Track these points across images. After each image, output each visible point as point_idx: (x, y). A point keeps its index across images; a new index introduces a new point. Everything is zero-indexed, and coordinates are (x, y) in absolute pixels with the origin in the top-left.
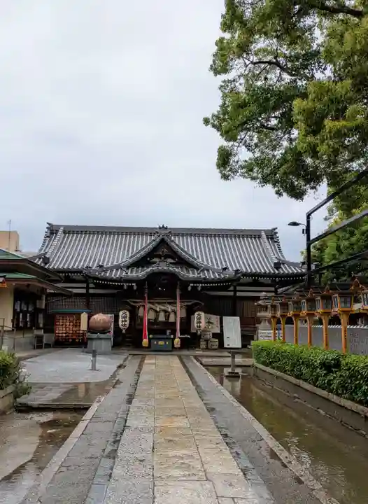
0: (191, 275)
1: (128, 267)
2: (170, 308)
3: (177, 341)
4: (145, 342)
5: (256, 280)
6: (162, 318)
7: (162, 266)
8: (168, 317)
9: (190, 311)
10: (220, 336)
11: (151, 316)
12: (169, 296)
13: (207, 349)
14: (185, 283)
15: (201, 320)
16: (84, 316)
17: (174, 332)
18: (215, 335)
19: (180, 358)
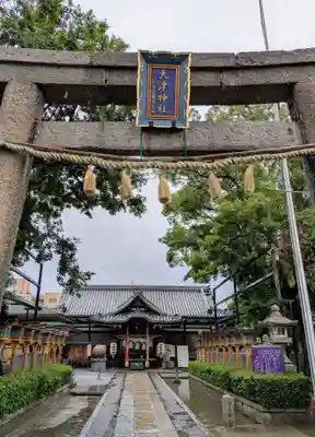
0: (155, 319)
1: (116, 314)
2: (142, 341)
3: (147, 364)
4: (127, 364)
5: (197, 321)
6: (137, 347)
7: (137, 314)
8: (141, 346)
9: (155, 343)
10: (174, 359)
11: (131, 346)
12: (142, 333)
13: (167, 368)
14: (152, 324)
15: (162, 348)
16: (89, 347)
17: (145, 357)
18: (172, 359)
19: (149, 374)
